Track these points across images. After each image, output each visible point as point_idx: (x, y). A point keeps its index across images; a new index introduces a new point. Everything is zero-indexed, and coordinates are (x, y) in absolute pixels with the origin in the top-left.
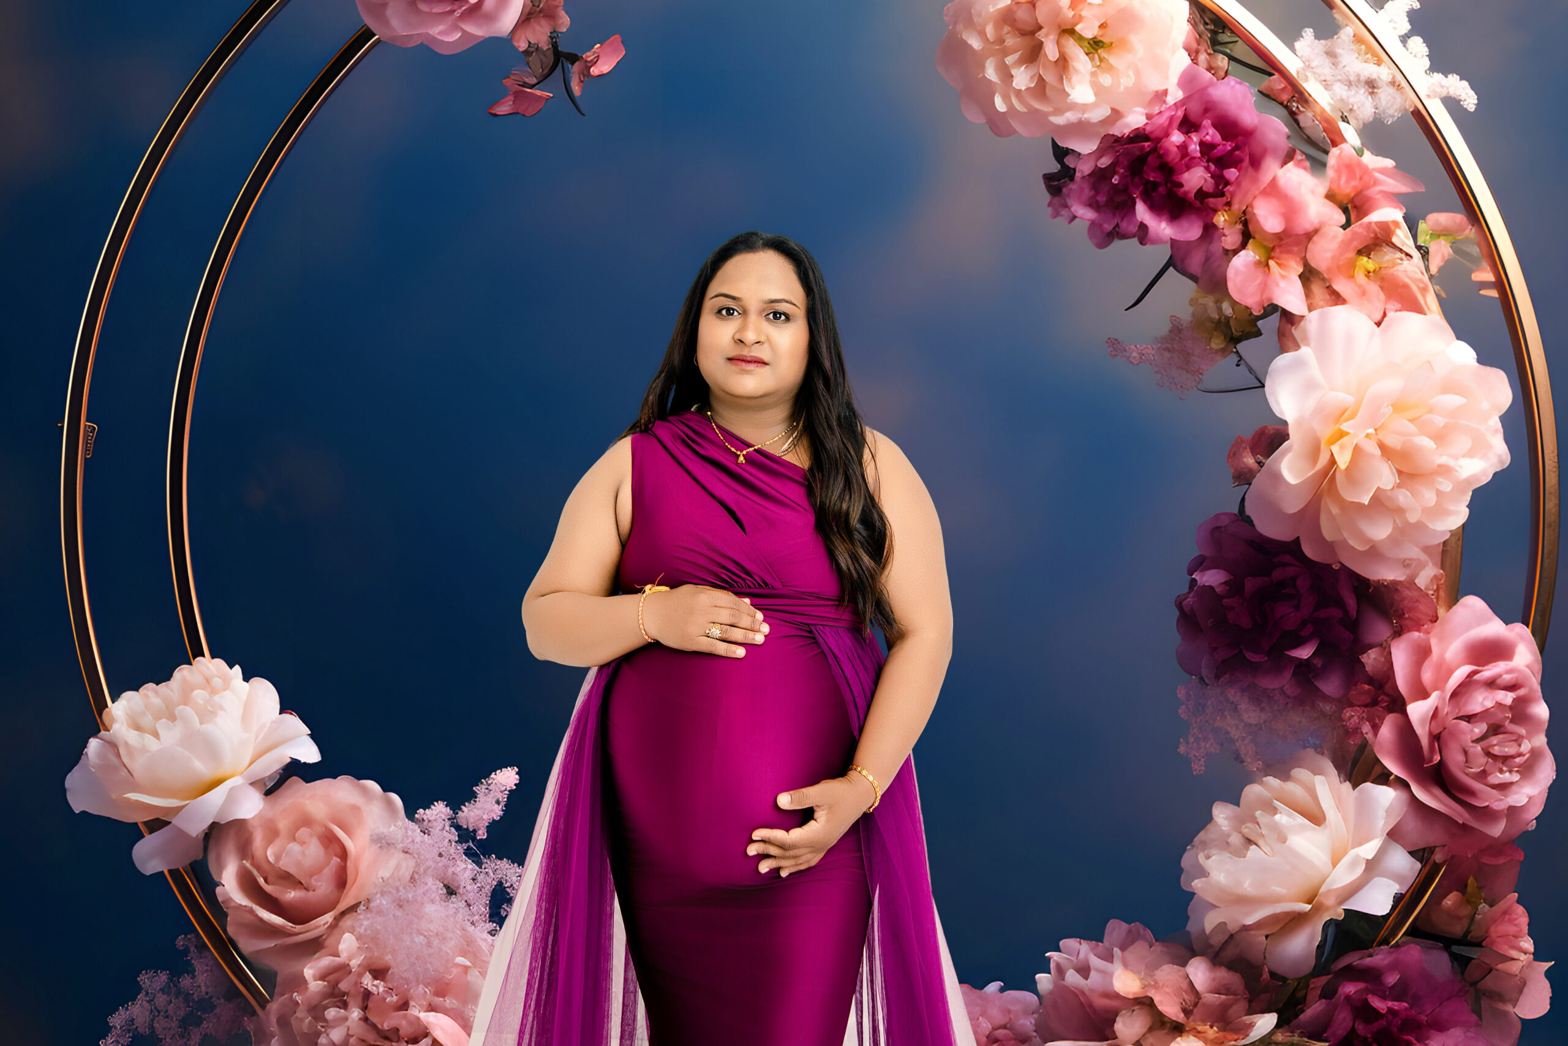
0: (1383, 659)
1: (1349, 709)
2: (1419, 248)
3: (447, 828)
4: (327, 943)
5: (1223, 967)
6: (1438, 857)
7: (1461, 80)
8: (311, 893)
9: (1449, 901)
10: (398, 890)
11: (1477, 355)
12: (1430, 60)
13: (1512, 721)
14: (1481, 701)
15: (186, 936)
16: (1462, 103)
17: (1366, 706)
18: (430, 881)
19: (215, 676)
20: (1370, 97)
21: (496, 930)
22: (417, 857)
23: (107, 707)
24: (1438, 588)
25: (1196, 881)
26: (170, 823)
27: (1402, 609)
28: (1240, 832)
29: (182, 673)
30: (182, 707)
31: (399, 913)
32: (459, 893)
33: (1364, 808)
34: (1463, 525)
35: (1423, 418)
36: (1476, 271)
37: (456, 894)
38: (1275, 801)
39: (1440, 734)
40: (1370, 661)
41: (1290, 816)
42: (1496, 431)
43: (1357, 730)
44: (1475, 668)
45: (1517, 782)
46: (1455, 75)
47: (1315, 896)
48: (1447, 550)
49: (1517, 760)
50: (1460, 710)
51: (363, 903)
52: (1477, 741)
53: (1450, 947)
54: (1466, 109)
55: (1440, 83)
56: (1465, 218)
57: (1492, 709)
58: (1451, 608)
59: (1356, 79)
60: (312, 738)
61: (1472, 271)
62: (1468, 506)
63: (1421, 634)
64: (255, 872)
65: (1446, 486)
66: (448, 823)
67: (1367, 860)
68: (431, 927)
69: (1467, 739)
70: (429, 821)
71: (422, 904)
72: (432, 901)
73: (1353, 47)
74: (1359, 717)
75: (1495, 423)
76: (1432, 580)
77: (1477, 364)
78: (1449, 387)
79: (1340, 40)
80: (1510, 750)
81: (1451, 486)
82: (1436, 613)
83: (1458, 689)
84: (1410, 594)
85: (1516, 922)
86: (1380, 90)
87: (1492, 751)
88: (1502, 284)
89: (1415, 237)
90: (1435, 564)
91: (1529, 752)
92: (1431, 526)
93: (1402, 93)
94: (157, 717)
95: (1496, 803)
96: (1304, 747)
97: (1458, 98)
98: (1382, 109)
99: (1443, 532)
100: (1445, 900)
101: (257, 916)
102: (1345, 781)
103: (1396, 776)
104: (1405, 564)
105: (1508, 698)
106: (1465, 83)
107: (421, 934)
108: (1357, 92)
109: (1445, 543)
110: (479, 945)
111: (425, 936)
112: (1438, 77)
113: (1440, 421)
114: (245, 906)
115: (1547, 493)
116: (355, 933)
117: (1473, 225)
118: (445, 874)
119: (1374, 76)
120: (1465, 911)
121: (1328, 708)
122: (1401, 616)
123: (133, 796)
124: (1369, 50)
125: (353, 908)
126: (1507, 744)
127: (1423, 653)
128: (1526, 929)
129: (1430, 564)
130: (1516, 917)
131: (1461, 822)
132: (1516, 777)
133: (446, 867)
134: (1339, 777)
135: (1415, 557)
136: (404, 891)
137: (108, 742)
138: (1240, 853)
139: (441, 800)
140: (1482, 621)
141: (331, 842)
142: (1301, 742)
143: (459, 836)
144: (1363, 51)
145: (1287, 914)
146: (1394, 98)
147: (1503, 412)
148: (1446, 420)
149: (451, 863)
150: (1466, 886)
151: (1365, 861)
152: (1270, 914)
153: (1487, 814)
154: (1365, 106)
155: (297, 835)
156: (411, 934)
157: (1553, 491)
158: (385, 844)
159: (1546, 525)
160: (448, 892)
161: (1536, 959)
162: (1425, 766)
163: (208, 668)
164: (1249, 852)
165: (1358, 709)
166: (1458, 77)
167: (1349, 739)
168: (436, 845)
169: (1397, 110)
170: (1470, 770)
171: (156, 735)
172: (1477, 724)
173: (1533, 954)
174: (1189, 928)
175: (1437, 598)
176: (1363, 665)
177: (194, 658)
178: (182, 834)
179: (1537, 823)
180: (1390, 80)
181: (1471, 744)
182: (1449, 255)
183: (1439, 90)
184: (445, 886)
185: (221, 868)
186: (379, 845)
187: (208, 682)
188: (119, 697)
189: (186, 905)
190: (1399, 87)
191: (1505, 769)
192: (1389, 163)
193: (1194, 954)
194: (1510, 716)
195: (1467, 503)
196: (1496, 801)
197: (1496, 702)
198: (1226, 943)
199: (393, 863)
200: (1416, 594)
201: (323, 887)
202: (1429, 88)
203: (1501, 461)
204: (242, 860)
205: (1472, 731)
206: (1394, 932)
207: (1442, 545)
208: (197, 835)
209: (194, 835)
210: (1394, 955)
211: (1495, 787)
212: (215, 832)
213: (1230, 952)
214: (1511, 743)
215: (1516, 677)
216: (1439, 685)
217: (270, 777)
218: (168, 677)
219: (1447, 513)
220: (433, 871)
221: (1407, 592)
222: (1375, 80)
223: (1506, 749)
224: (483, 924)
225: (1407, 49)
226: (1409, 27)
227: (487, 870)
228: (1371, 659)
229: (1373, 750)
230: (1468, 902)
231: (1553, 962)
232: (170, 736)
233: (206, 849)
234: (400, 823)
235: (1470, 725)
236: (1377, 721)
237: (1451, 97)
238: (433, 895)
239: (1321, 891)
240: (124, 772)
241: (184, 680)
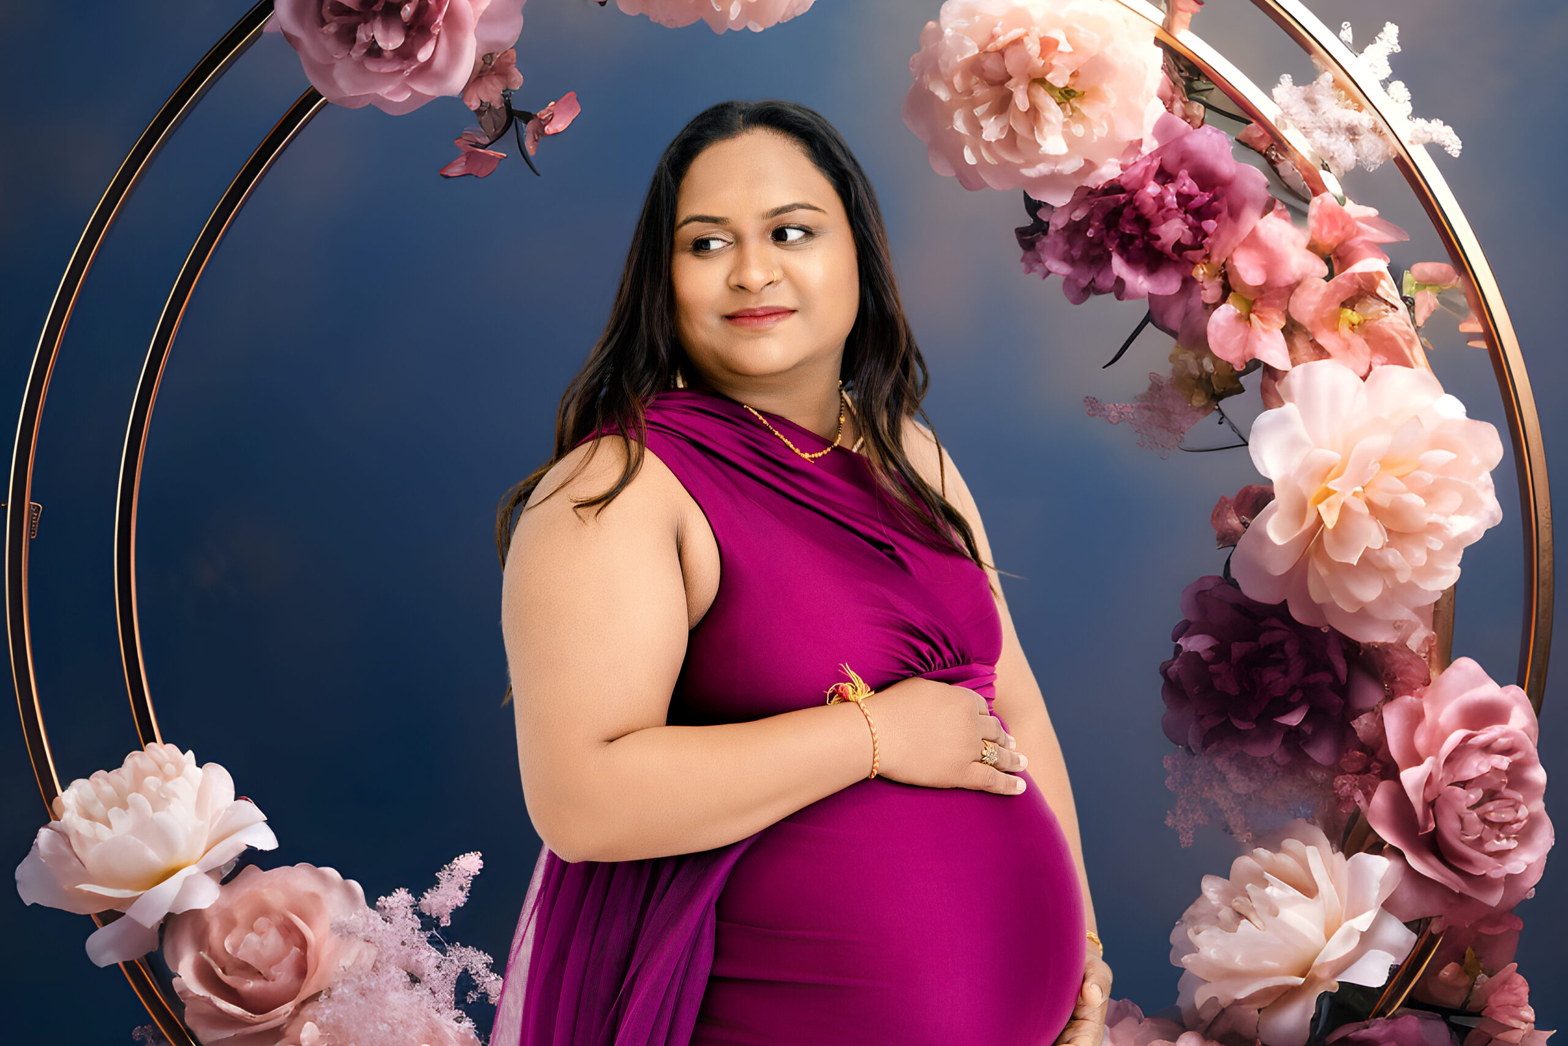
0: (1375, 725)
1: (1341, 777)
2: (1404, 299)
3: (410, 915)
4: (288, 1032)
5: (1214, 1042)
6: (1435, 928)
7: (1444, 125)
8: (270, 983)
9: (1446, 972)
10: (360, 979)
11: (1466, 408)
12: (1412, 105)
13: (1509, 786)
14: (1477, 766)
15: (142, 1026)
16: (1446, 149)
17: (1358, 773)
18: (393, 969)
19: (167, 762)
20: (1351, 144)
21: (462, 1017)
22: (379, 945)
23: (57, 795)
24: (1430, 650)
25: (1186, 957)
26: (124, 914)
27: (1394, 673)
28: (1231, 906)
29: (134, 759)
30: (134, 794)
31: (362, 1001)
32: (423, 981)
33: (1357, 878)
34: (1455, 585)
35: (1411, 475)
36: (1465, 321)
37: (420, 982)
38: (1266, 873)
39: (1435, 800)
40: (1361, 727)
41: (1281, 888)
42: (1487, 487)
43: (1349, 798)
44: (1470, 732)
45: (1514, 849)
46: (1438, 120)
47: (1309, 969)
48: (1439, 611)
49: (1515, 826)
50: (1454, 776)
51: (324, 992)
52: (1473, 807)
53: (1448, 1018)
54: (1450, 155)
55: (1423, 129)
56: (1451, 268)
57: (1488, 775)
58: (1444, 670)
59: (1336, 125)
60: (268, 824)
61: (1460, 323)
62: (1459, 565)
63: (1414, 698)
64: (213, 963)
65: (1437, 545)
66: (410, 911)
67: (1362, 932)
68: (395, 1014)
69: (1463, 806)
70: (391, 909)
71: (386, 992)
72: (396, 989)
73: (1333, 93)
74: (1351, 785)
75: (1486, 478)
76: (1423, 642)
77: (1467, 418)
78: (1438, 442)
79: (1319, 86)
80: (1506, 816)
81: (1442, 544)
82: (1429, 676)
83: (1453, 754)
84: (1401, 656)
85: (1516, 992)
86: (1362, 137)
87: (1488, 818)
88: (1491, 335)
89: (1400, 288)
90: (1426, 625)
91: (1526, 818)
92: (1422, 587)
93: (1384, 139)
94: (109, 805)
95: (1494, 871)
96: (1295, 817)
97: (1442, 144)
98: (1364, 156)
99: (1435, 592)
100: (1443, 971)
101: (215, 1006)
102: (1338, 852)
103: (1390, 845)
104: (1396, 626)
105: (1503, 762)
106: (1449, 129)
107: (385, 1022)
108: (1337, 139)
109: (1436, 604)
110: (445, 1032)
111: (389, 1024)
112: (1421, 122)
113: (1429, 477)
114: (203, 997)
115: (1540, 550)
116: (317, 1022)
117: (1460, 275)
118: (408, 962)
119: (1355, 123)
120: (1464, 981)
121: (1319, 776)
122: (1392, 680)
123: (86, 887)
124: (1350, 95)
125: (314, 997)
126: (1504, 810)
127: (1416, 717)
128: (1526, 998)
129: (1422, 626)
130: (1516, 986)
131: (1457, 891)
132: (1513, 844)
133: (409, 955)
134: (1332, 847)
135: (1406, 619)
136: (366, 980)
137: (58, 832)
138: (1230, 928)
139: (403, 887)
140: (1476, 683)
141: (290, 932)
142: (1291, 812)
143: (421, 923)
144: (1343, 97)
145: (1279, 987)
146: (1376, 145)
147: (1494, 468)
148: (1436, 477)
149: (415, 951)
150: (1464, 957)
151: (1359, 934)
152: (1262, 987)
153: (1484, 883)
154: (1346, 154)
155: (255, 925)
156: (375, 1022)
157: (1547, 548)
158: (346, 933)
159: (1540, 583)
160: (411, 980)
161: (1536, 1028)
162: (1420, 834)
163: (159, 753)
164: (1240, 927)
165: (1350, 776)
166: (1442, 122)
167: (1341, 807)
168: (399, 933)
169: (1379, 157)
170: (1466, 837)
171: (108, 824)
172: (1473, 790)
173: (1534, 1023)
174: (1178, 1003)
175: (1430, 661)
176: (1354, 731)
177: (145, 744)
178: (136, 925)
179: (1536, 891)
180: (1371, 126)
181: (1467, 811)
182: (1436, 306)
183: (1422, 135)
184: (408, 974)
185: (177, 959)
186: (340, 934)
187: (160, 768)
188: (69, 785)
189: (142, 996)
190: (1381, 133)
191: (1502, 835)
192: (1372, 212)
193: (1184, 1029)
194: (1507, 781)
195: (1459, 562)
196: (1494, 869)
197: (1492, 767)
198: (1217, 1018)
199: (354, 952)
200: (1407, 656)
201: (282, 976)
202: (1412, 134)
203: (1493, 518)
204: (199, 951)
205: (1468, 797)
206: (1390, 1004)
207: (1433, 606)
208: (152, 927)
209: (149, 927)
210: (1391, 1026)
211: (1491, 854)
212: (171, 923)
213: (1222, 1027)
214: (1508, 809)
215: (1513, 742)
216: (1434, 748)
217: (226, 865)
218: (119, 764)
219: (1438, 573)
220: (396, 959)
221: (1399, 655)
222: (1356, 126)
223: (1503, 816)
224: (448, 1011)
225: (1389, 95)
226: (1390, 71)
227: (451, 958)
228: (1362, 724)
229: (1366, 819)
230: (1467, 972)
231: (1555, 1031)
232: (122, 824)
233: (161, 940)
234: (360, 911)
235: (1465, 791)
236: (1370, 789)
237: (1434, 143)
238: (397, 983)
239: (1314, 964)
240: (75, 863)
241: (136, 766)
